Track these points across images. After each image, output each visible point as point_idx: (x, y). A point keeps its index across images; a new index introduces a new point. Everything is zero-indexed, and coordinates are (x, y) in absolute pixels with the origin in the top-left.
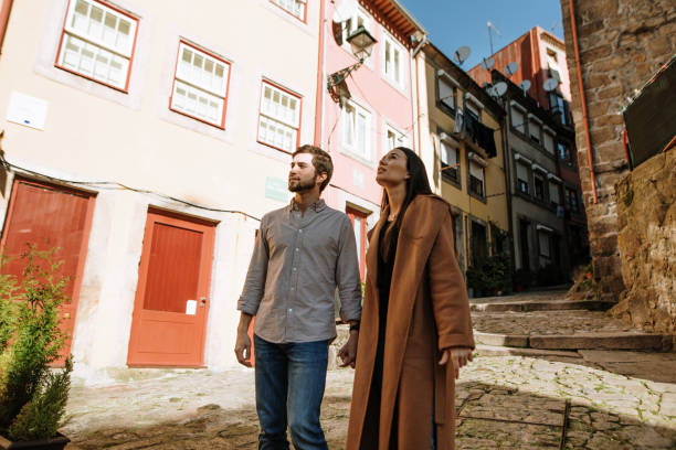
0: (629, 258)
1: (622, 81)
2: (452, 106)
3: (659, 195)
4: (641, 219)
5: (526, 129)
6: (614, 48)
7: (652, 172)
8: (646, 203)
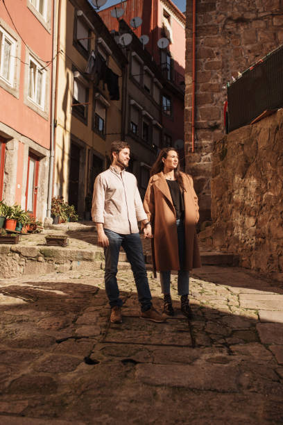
0: (217, 199)
1: (223, 58)
2: (86, 47)
3: (244, 155)
4: (230, 171)
5: (142, 79)
6: (220, 29)
7: (241, 138)
8: (235, 160)
